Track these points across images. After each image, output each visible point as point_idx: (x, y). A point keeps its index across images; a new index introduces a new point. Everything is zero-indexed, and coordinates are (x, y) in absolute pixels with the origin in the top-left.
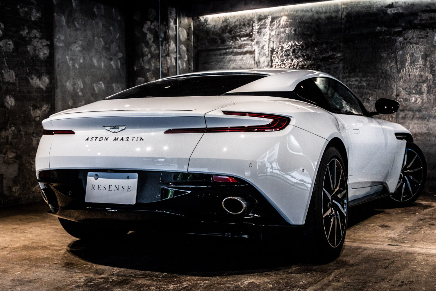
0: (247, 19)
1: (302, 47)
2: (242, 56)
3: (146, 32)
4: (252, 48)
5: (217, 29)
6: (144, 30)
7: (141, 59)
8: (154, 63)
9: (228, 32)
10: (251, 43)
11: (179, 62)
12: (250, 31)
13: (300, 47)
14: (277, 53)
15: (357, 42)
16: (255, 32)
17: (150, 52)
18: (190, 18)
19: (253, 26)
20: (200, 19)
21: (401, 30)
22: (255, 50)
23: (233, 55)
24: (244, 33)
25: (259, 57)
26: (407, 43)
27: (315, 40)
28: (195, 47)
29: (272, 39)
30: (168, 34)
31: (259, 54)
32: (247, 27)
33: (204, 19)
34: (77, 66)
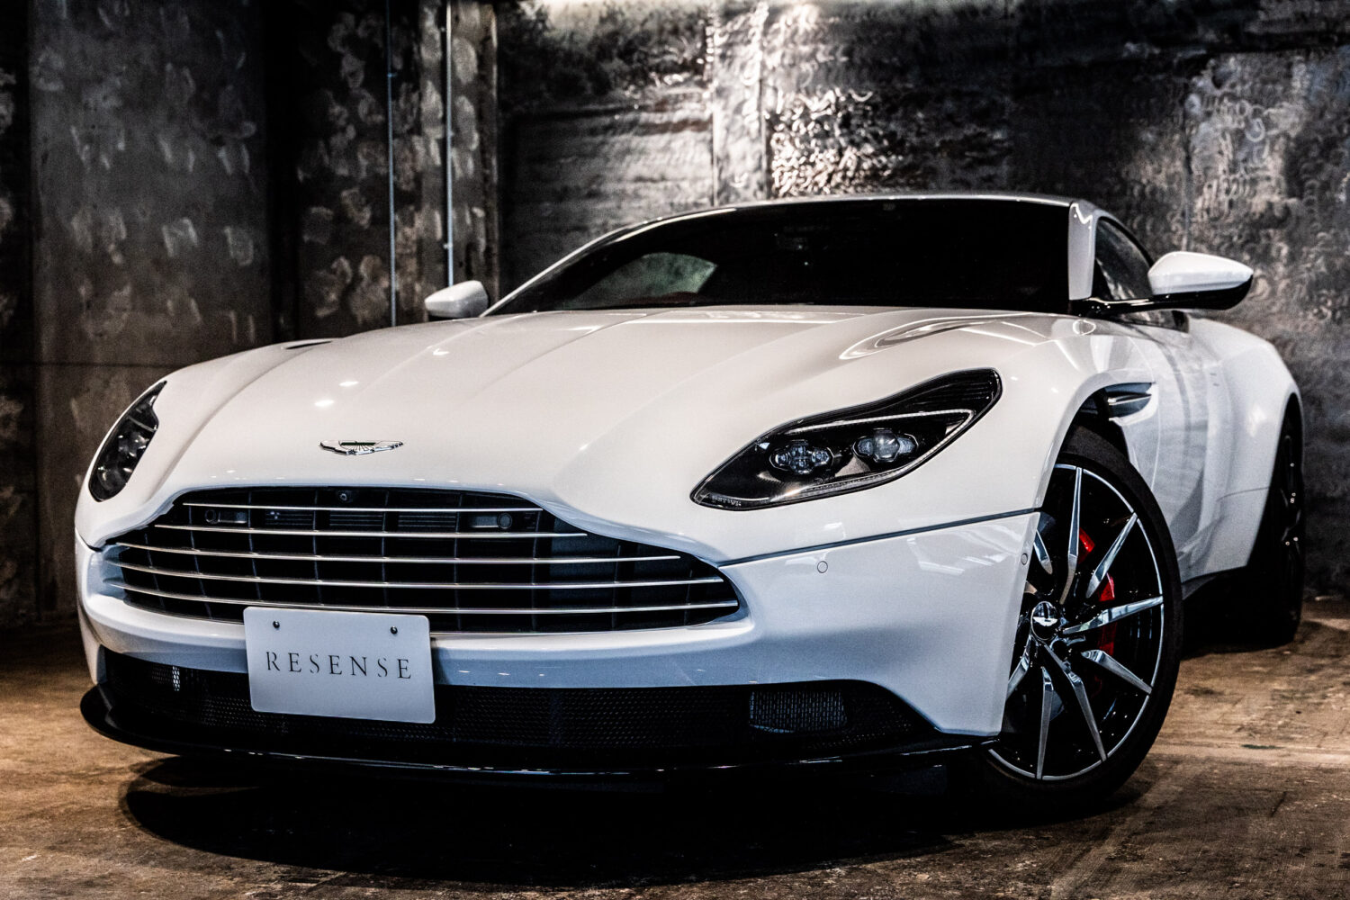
0: (685, 14)
1: (875, 107)
2: (667, 136)
3: (339, 49)
4: (702, 111)
5: (582, 45)
6: (331, 44)
7: (322, 144)
8: (367, 156)
9: (621, 56)
10: (700, 95)
11: (452, 154)
12: (696, 52)
13: (869, 108)
14: (790, 127)
15: (1057, 92)
16: (712, 55)
17: (354, 118)
18: (486, 6)
19: (704, 37)
20: (519, 11)
21: (1203, 56)
22: (711, 118)
23: (636, 134)
24: (675, 58)
25: (726, 139)
26: (1221, 100)
27: (917, 86)
28: (503, 105)
29: (770, 82)
30: (416, 57)
31: (728, 129)
32: (685, 42)
33: (536, 8)
34: (106, 161)
